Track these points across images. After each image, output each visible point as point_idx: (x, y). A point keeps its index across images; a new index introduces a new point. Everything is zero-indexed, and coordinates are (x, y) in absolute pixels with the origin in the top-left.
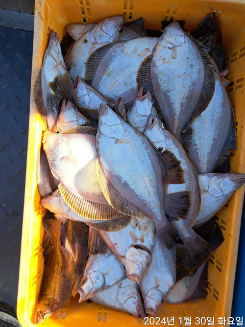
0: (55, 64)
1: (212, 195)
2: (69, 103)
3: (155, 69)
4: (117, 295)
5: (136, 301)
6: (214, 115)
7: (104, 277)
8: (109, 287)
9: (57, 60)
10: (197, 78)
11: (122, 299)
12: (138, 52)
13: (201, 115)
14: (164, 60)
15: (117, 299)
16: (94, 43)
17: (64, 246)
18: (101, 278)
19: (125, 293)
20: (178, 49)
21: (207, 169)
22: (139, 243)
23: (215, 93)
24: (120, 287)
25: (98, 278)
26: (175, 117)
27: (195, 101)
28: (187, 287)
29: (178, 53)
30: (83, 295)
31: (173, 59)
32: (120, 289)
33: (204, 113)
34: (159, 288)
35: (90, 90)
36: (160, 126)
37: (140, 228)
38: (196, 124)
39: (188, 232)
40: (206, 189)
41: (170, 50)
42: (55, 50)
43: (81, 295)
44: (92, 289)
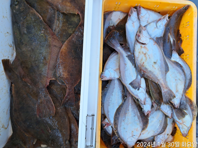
0: (184, 123)
1: (112, 69)
2: (176, 107)
3: (141, 126)
4: (149, 17)
5: (141, 15)
6: (113, 106)
7: (157, 27)
8: (153, 22)
9: (183, 125)
10: (122, 123)
11: (147, 15)
12: (147, 132)
13: (118, 106)
14: (137, 130)
15: (149, 15)
16: (165, 134)
17: (173, 40)
18: (158, 26)
19: (146, 18)
20: (131, 135)
21: (115, 81)
22: (143, 46)
23: (113, 117)
24: (148, 21)
25: (160, 26)
26: (131, 104)
27: (122, 112)
28: (111, 20)
29: (131, 134)
30: (167, 18)
31: (133, 131)
32: (148, 20)
33: (118, 107)
34: (133, 22)
35: (167, 113)
36: (141, 100)
37: (143, 53)
38: (120, 101)
39: (119, 50)
40: (115, 72)
41: (134, 135)
42: (185, 129)
43: (168, 18)
44: (163, 21)
